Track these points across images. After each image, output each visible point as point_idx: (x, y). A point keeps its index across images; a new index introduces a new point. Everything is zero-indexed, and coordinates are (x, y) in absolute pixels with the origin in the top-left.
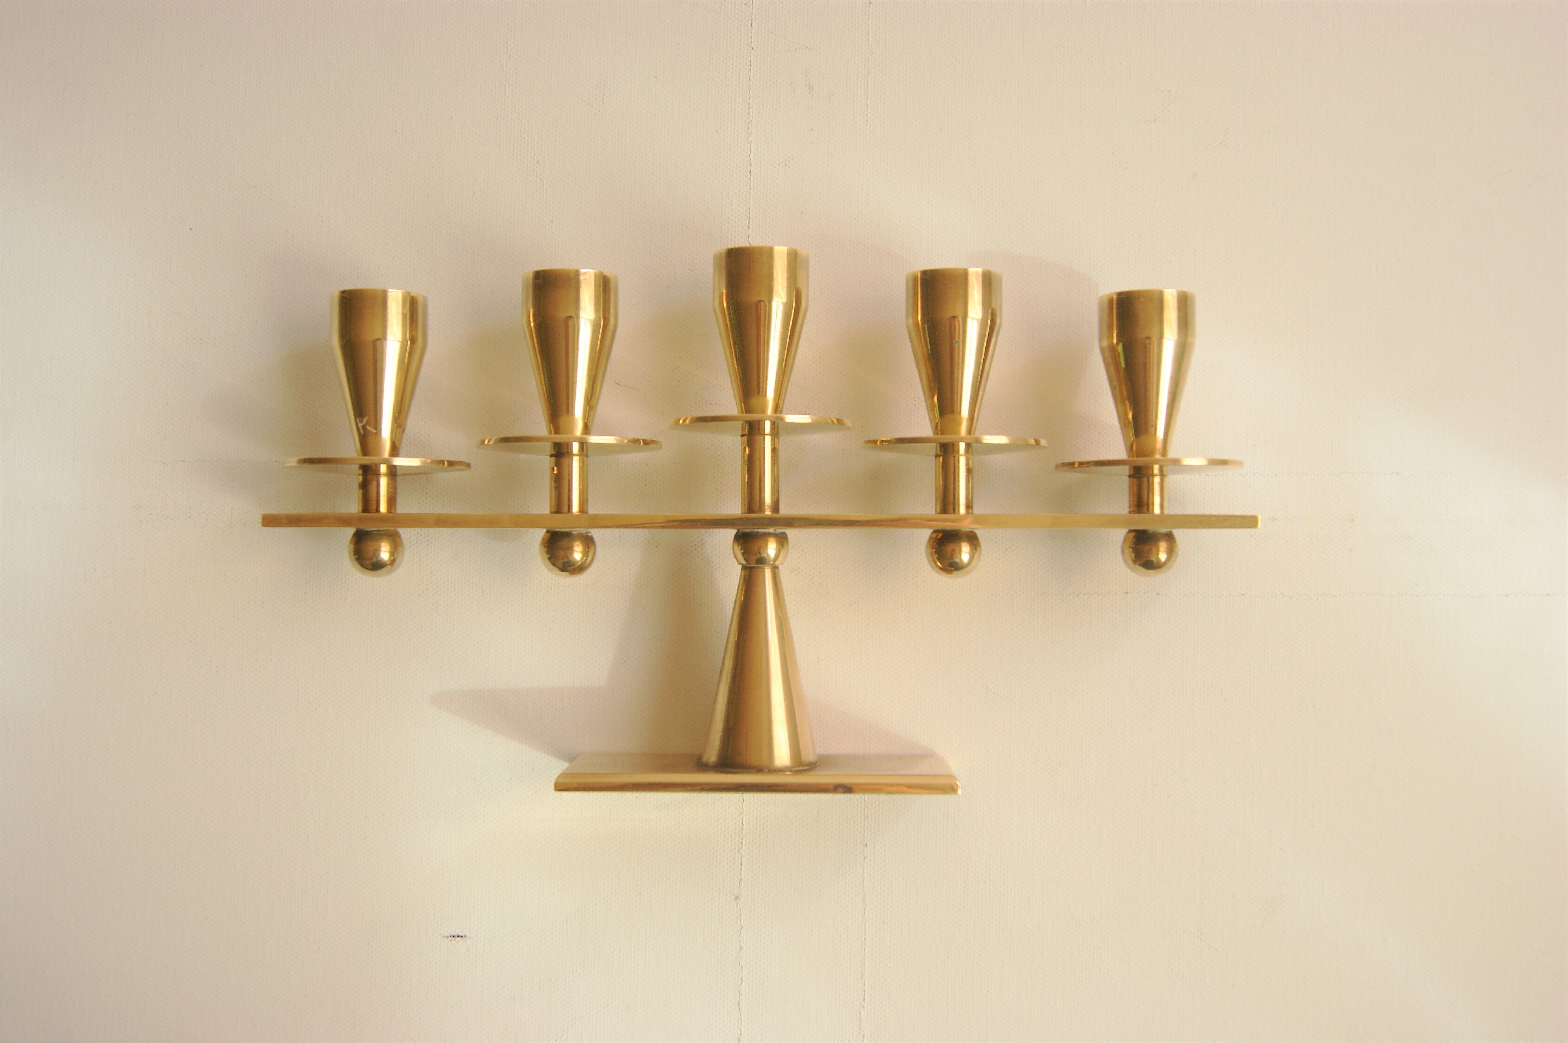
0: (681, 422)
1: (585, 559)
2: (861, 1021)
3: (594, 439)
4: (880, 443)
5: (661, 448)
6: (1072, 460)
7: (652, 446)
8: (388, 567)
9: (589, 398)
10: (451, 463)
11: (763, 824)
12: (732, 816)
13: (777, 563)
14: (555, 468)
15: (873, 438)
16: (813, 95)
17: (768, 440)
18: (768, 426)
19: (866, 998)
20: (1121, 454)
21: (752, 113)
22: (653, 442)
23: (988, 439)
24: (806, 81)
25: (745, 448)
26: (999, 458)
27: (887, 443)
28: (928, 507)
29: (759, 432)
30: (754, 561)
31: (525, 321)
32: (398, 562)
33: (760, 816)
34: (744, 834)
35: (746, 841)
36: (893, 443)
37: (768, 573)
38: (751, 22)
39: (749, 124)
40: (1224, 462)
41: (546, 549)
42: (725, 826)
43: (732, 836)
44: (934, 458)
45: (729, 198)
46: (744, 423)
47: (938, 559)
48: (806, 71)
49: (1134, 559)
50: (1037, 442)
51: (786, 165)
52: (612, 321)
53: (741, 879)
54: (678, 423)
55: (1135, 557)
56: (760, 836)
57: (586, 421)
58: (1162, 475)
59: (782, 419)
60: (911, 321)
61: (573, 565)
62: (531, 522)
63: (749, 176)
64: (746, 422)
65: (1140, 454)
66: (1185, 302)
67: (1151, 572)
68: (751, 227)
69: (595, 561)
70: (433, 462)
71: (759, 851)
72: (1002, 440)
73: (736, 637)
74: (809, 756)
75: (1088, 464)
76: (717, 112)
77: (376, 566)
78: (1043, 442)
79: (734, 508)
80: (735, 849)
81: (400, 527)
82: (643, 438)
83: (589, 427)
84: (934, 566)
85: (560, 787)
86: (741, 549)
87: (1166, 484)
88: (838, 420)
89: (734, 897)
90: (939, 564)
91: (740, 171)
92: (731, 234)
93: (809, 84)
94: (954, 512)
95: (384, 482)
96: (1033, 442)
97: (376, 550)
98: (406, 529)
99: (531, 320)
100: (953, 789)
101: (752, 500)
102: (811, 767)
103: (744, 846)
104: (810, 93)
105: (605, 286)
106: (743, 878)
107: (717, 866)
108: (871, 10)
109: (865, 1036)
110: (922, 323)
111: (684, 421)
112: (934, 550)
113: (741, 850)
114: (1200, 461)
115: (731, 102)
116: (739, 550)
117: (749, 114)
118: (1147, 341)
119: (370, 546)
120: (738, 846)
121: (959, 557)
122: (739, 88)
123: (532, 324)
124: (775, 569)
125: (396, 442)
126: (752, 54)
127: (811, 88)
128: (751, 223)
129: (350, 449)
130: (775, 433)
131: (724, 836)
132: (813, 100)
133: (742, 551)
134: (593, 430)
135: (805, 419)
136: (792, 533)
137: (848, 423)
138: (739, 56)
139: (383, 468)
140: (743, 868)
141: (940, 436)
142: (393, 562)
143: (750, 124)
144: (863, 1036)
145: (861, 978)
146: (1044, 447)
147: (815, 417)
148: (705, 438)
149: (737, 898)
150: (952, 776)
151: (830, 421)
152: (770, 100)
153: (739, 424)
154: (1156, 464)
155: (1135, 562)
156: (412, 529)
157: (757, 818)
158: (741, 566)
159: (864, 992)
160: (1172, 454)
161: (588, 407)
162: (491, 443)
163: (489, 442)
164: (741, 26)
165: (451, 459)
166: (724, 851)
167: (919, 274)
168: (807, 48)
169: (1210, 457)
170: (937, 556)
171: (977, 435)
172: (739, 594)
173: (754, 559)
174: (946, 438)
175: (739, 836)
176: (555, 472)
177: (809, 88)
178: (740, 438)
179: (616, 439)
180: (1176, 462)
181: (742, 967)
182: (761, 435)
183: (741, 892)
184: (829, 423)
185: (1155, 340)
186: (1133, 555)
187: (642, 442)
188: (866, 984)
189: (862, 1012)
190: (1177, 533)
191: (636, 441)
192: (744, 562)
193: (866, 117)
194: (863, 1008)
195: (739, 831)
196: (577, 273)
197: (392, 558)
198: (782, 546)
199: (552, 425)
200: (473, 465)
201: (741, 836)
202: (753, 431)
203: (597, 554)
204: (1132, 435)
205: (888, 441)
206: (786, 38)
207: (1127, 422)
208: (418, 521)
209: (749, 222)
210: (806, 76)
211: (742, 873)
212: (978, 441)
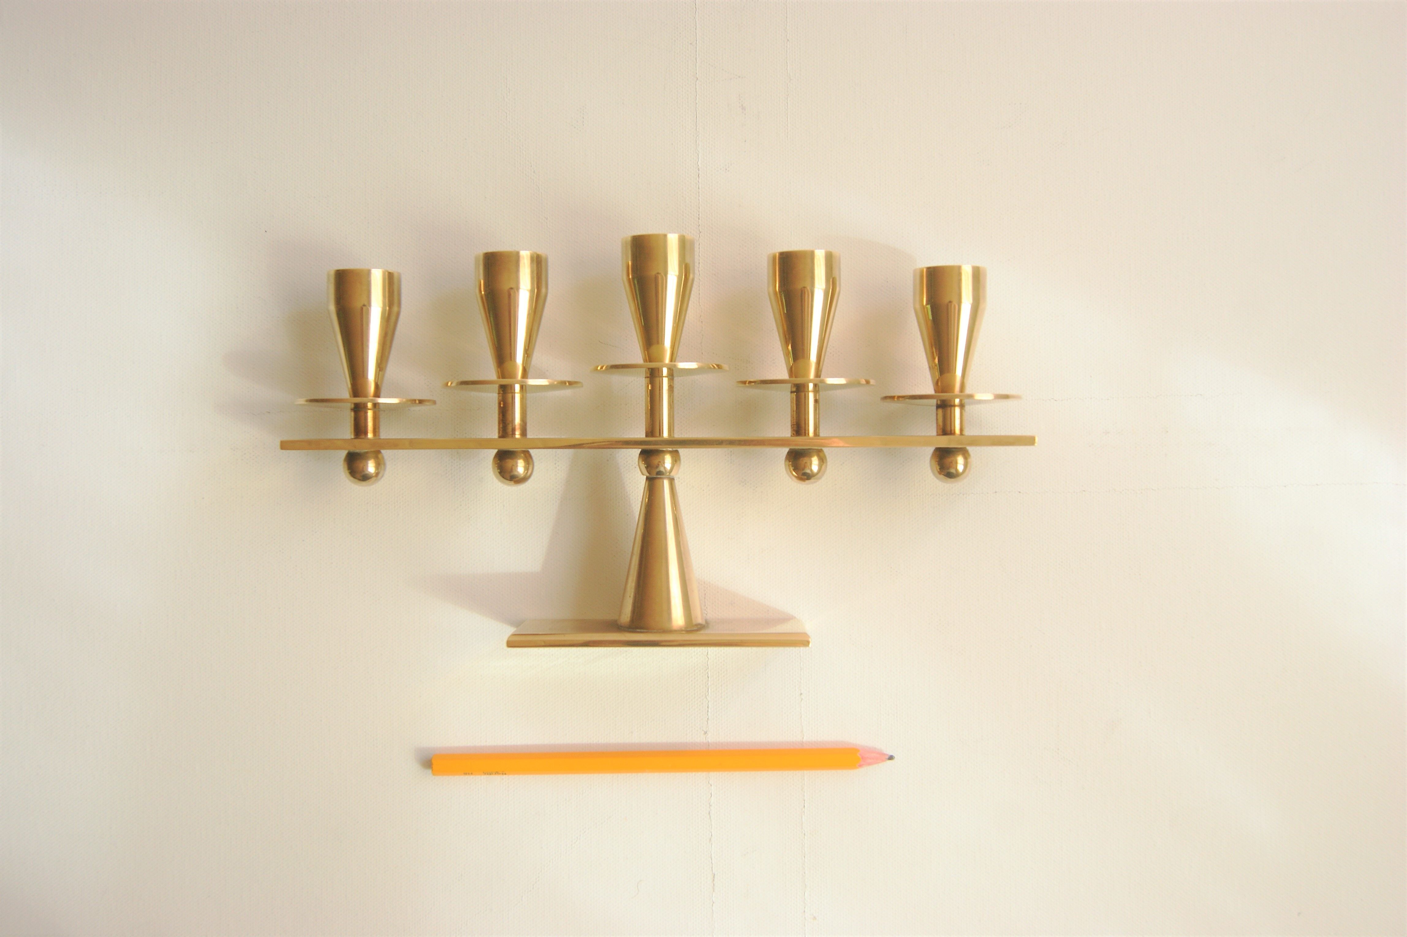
0: (599, 368)
1: (526, 472)
2: (802, 823)
3: (531, 382)
4: (748, 384)
5: (582, 386)
6: (892, 394)
7: (575, 385)
8: (373, 479)
9: (527, 348)
10: (421, 402)
11: (724, 676)
12: (700, 671)
13: (672, 474)
14: (502, 403)
15: (744, 379)
16: (745, 114)
17: (665, 381)
18: (665, 371)
19: (805, 806)
20: (930, 390)
21: (699, 129)
22: (576, 383)
23: (830, 381)
24: (740, 103)
25: (648, 386)
26: (838, 392)
27: (753, 384)
28: (785, 431)
29: (659, 375)
30: (655, 473)
31: (477, 291)
32: (380, 475)
33: (721, 671)
34: (709, 684)
35: (711, 690)
36: (758, 384)
37: (666, 483)
38: (696, 58)
39: (696, 138)
40: (1006, 397)
41: (496, 465)
42: (695, 678)
43: (700, 686)
44: (790, 393)
45: (683, 197)
46: (647, 369)
47: (794, 470)
48: (739, 96)
49: (939, 470)
50: (868, 382)
51: (726, 169)
52: (543, 290)
53: (708, 719)
54: (597, 369)
55: (940, 469)
56: (721, 686)
57: (524, 365)
58: (962, 406)
59: (675, 366)
60: (771, 289)
61: (517, 477)
62: (483, 444)
63: (698, 178)
64: (649, 369)
65: (943, 391)
66: (978, 275)
67: (949, 480)
68: (700, 219)
69: (534, 473)
70: (408, 401)
71: (721, 697)
72: (842, 381)
73: (642, 531)
74: (699, 618)
75: (903, 397)
76: (672, 129)
77: (365, 478)
78: (872, 382)
79: (640, 434)
80: (703, 696)
81: (382, 449)
82: (568, 380)
83: (527, 370)
84: (791, 475)
85: (511, 644)
86: (645, 464)
87: (965, 414)
88: (718, 366)
89: (703, 732)
90: (794, 473)
91: (691, 175)
92: (685, 224)
93: (742, 105)
94: (805, 435)
95: (370, 414)
96: (863, 382)
97: (364, 465)
98: (388, 451)
99: (482, 290)
100: (806, 643)
101: (653, 427)
102: (700, 627)
103: (709, 693)
104: (743, 112)
105: (539, 263)
106: (709, 718)
107: (689, 709)
108: (788, 46)
109: (806, 834)
110: (780, 292)
111: (602, 368)
112: (791, 463)
113: (707, 697)
114: (990, 397)
115: (682, 121)
116: (643, 465)
117: (696, 129)
118: (949, 304)
119: (360, 465)
120: (705, 694)
121: (810, 468)
122: (688, 110)
123: (483, 293)
124: (672, 480)
125: (379, 383)
126: (697, 83)
127: (743, 108)
128: (700, 215)
129: (343, 390)
130: (671, 376)
131: (695, 687)
132: (745, 118)
133: (646, 466)
134: (530, 374)
135: (693, 365)
136: (683, 451)
137: (726, 367)
138: (687, 85)
139: (370, 405)
140: (709, 710)
141: (794, 379)
142: (377, 474)
143: (698, 137)
144: (805, 834)
145: (802, 790)
146: (873, 385)
147: (700, 364)
148: (617, 379)
149: (706, 733)
150: (805, 634)
151: (711, 366)
152: (712, 119)
153: (644, 370)
154: (957, 398)
155: (940, 473)
156: (391, 451)
157: (719, 672)
158: (645, 477)
159: (804, 801)
160: (968, 391)
161: (526, 355)
162: (454, 385)
163: (451, 384)
164: (688, 61)
165: (421, 398)
166: (695, 698)
167: (777, 254)
168: (739, 77)
169: (996, 393)
170: (793, 468)
171: (822, 378)
172: (644, 497)
173: (655, 471)
174: (799, 381)
175: (706, 686)
176: (502, 406)
177: (742, 109)
178: (644, 379)
179: (549, 382)
180: (971, 396)
181: (711, 785)
182: (659, 377)
183: (708, 729)
184: (711, 368)
185: (955, 303)
186: (938, 468)
187: (567, 384)
188: (805, 794)
189: (803, 816)
190: (970, 449)
191: (564, 383)
192: (648, 475)
193: (787, 131)
194: (803, 813)
195: (706, 683)
196: (518, 253)
197: (377, 471)
198: (676, 461)
199: (499, 369)
200: (437, 402)
201: (707, 686)
202: (653, 375)
203: (535, 468)
204: (937, 374)
205: (755, 382)
206: (723, 70)
207: (934, 365)
208: (395, 444)
209: (699, 215)
210: (740, 99)
211: (709, 714)
212: (823, 382)
